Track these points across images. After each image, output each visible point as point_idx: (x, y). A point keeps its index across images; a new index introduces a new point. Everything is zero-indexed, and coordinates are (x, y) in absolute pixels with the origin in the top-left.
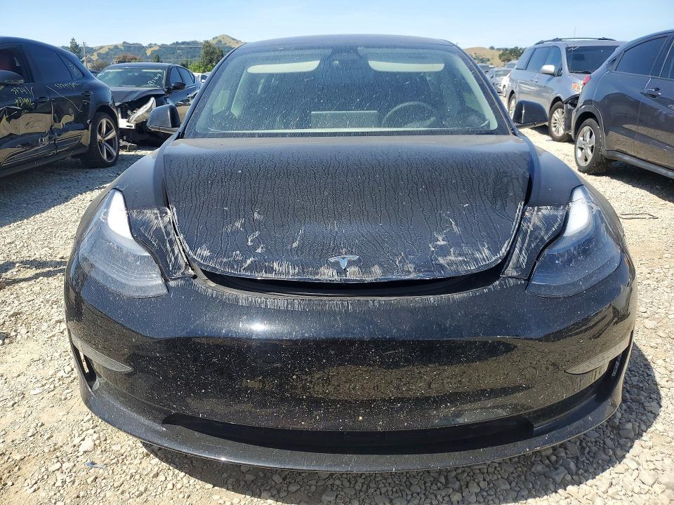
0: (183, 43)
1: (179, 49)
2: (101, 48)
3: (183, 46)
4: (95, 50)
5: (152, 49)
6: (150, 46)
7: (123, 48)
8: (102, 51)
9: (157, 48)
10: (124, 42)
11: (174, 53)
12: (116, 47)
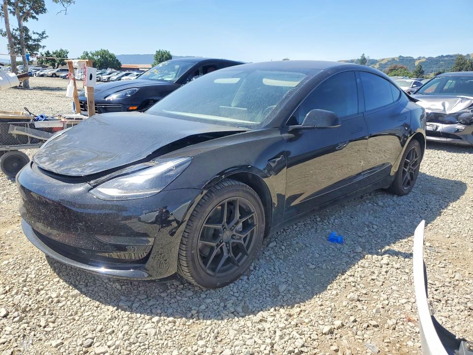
0: (447, 56)
1: (442, 61)
2: (383, 60)
3: (446, 58)
4: (378, 62)
5: (420, 61)
6: (419, 58)
7: (398, 60)
8: (383, 62)
9: (424, 60)
10: (400, 56)
11: (437, 64)
12: (393, 59)
